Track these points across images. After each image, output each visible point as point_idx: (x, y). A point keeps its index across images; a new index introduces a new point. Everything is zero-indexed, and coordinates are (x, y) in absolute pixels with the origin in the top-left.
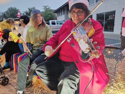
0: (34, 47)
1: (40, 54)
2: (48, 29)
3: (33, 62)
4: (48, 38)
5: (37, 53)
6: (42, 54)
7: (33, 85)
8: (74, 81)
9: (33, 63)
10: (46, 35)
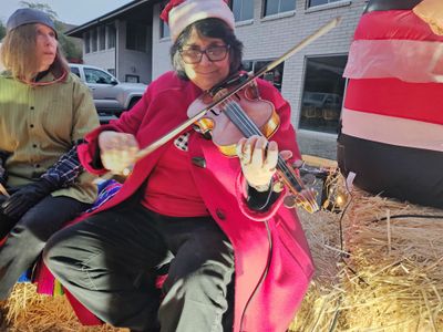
0: (16, 163)
1: (49, 194)
2: (83, 95)
3: (18, 226)
4: (80, 128)
5: (32, 190)
6: (55, 194)
7: (11, 323)
8: (220, 277)
9: (18, 231)
10: (74, 117)
